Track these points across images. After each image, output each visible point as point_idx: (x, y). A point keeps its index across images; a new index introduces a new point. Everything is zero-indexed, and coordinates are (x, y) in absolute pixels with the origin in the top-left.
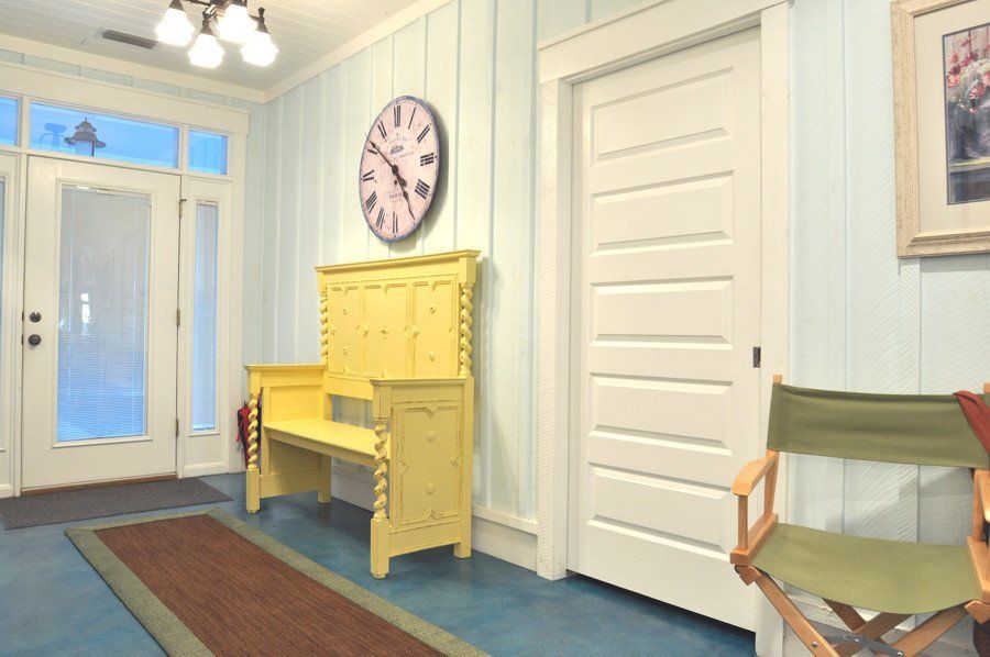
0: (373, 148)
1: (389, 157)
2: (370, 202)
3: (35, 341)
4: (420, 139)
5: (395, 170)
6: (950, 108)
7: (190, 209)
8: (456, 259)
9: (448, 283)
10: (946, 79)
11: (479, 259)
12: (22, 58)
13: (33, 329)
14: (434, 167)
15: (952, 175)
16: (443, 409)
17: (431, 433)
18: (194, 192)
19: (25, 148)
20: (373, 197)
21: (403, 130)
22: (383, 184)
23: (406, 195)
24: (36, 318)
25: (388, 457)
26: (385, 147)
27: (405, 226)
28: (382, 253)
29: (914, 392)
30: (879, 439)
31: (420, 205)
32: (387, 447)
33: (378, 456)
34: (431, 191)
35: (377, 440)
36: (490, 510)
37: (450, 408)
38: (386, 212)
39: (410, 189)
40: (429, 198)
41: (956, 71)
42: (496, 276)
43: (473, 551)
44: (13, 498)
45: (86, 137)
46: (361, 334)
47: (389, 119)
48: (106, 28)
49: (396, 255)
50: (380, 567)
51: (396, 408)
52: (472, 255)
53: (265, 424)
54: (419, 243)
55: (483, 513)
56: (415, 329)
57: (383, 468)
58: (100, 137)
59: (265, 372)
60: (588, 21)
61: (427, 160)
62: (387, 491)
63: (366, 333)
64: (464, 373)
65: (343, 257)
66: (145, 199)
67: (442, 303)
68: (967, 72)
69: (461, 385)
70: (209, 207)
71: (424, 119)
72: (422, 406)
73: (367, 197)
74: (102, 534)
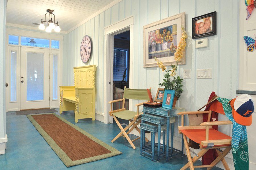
0: (82, 45)
1: (85, 47)
2: (82, 55)
3: (22, 82)
4: (89, 44)
5: (85, 49)
6: (149, 44)
7: (52, 56)
8: (92, 67)
9: (91, 71)
10: (148, 39)
11: (96, 66)
12: (19, 28)
13: (22, 79)
14: (90, 49)
15: (149, 55)
16: (89, 94)
17: (86, 98)
18: (53, 52)
19: (20, 45)
20: (82, 54)
21: (86, 42)
22: (83, 52)
23: (86, 54)
24: (22, 77)
25: (78, 102)
26: (84, 45)
27: (87, 60)
28: (84, 65)
29: (138, 89)
30: (138, 96)
31: (88, 56)
32: (78, 100)
33: (76, 101)
34: (90, 54)
35: (76, 99)
36: (98, 112)
37: (91, 93)
38: (84, 57)
39: (87, 53)
40: (90, 55)
41: (149, 38)
42: (99, 70)
43: (95, 119)
44: (19, 111)
45: (32, 41)
46: (80, 80)
47: (84, 39)
48: (34, 23)
49: (86, 65)
50: (76, 121)
51: (79, 93)
52: (95, 66)
53: (63, 97)
54: (89, 63)
55: (97, 113)
56: (87, 79)
57: (77, 103)
58: (35, 41)
59: (63, 87)
60: (111, 24)
61: (89, 48)
62: (78, 107)
63: (81, 80)
64: (93, 87)
65: (78, 66)
66: (43, 54)
67: (91, 74)
68: (151, 38)
69: (92, 89)
70: (55, 56)
71: (89, 40)
72: (84, 93)
73: (81, 54)
74: (33, 116)
